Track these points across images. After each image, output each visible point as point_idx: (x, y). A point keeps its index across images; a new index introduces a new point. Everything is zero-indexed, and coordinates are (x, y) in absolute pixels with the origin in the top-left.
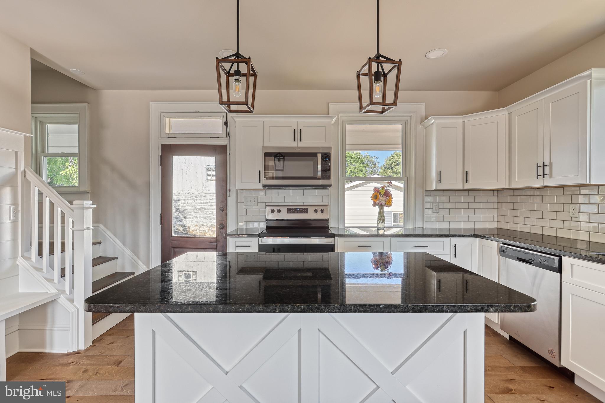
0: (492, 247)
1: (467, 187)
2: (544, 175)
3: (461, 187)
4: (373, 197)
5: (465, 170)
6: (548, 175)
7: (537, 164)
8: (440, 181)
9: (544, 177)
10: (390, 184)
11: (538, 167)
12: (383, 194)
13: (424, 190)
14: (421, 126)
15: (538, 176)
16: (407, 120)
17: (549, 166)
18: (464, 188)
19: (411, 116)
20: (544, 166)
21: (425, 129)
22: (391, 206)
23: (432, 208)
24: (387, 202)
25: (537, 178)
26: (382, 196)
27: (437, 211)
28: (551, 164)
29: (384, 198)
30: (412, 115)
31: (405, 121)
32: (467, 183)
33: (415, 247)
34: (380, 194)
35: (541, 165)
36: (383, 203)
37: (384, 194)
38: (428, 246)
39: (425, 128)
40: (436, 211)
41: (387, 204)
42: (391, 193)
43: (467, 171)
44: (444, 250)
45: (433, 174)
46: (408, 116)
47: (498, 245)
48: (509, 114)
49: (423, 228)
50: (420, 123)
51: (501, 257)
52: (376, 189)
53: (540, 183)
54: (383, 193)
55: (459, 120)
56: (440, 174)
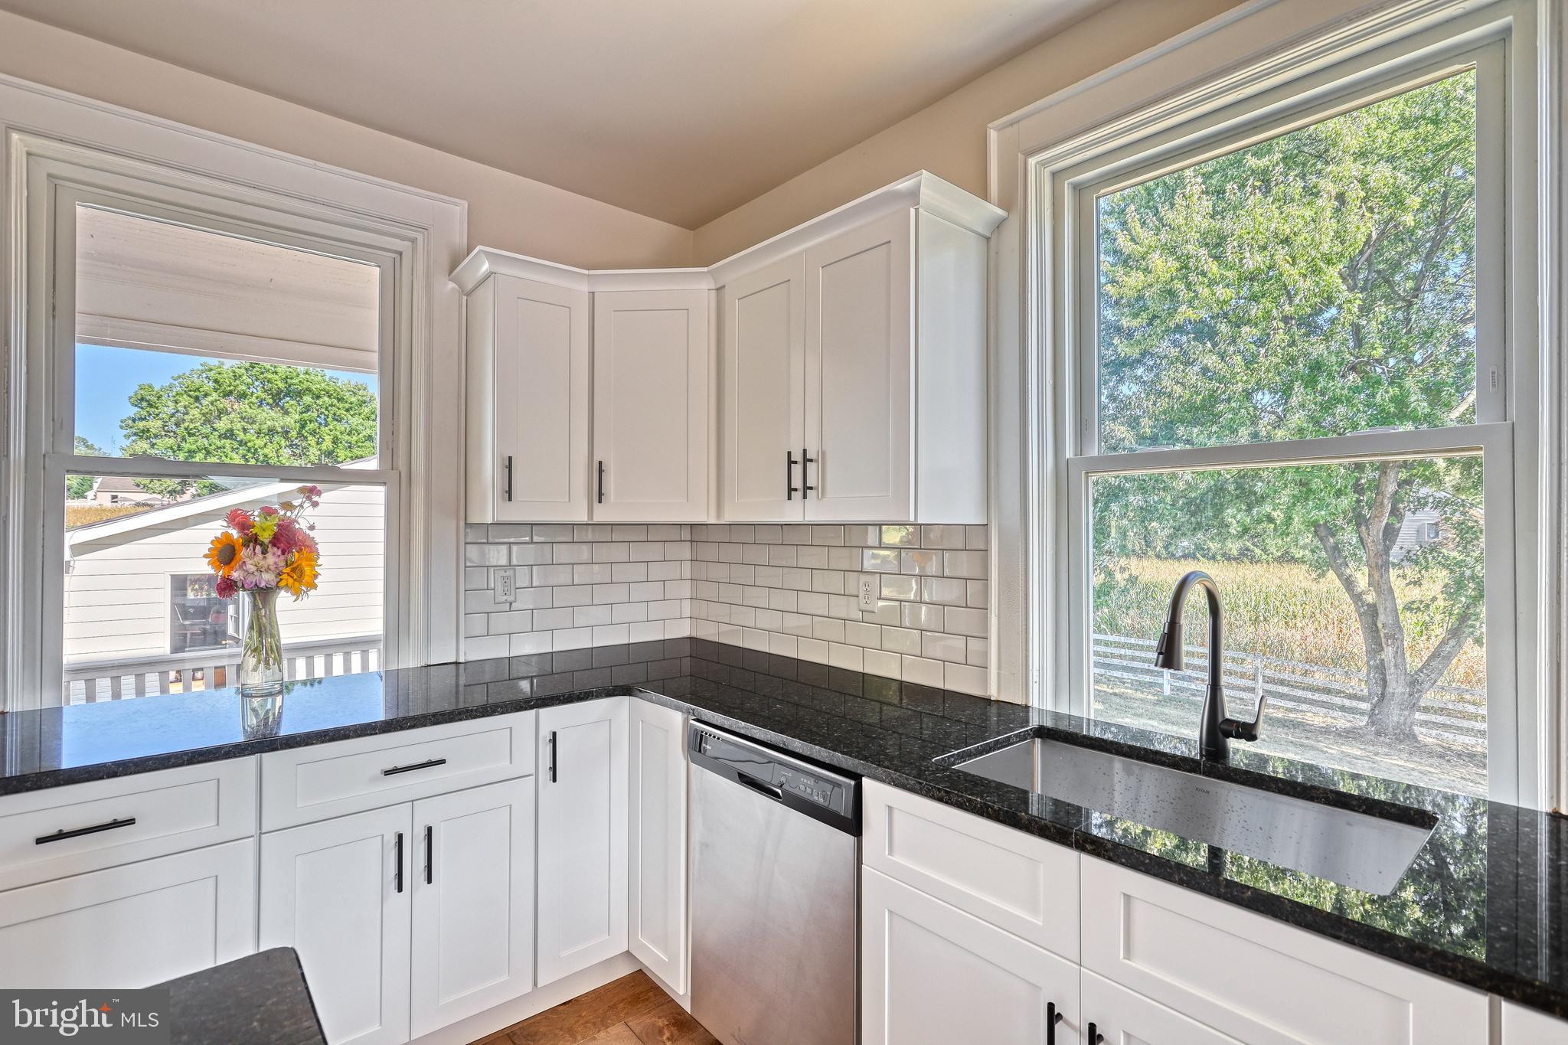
0: (668, 731)
1: (602, 515)
2: (806, 488)
3: (583, 518)
4: (215, 552)
5: (596, 459)
6: (815, 488)
7: (789, 453)
8: (510, 492)
9: (805, 497)
10: (309, 498)
11: (791, 462)
12: (266, 541)
13: (462, 523)
14: (451, 285)
15: (791, 490)
16: (401, 254)
17: (817, 461)
18: (592, 519)
19: (414, 241)
20: (806, 460)
21: (465, 298)
22: (312, 592)
23: (492, 585)
24: (285, 576)
25: (789, 498)
26: (258, 548)
27: (511, 598)
28: (823, 453)
29: (273, 558)
30: (420, 237)
31: (395, 255)
32: (600, 501)
33: (387, 773)
34: (254, 540)
35: (797, 456)
36: (267, 578)
37: (275, 541)
38: (443, 762)
39: (468, 294)
40: (506, 597)
41: (282, 583)
42: (312, 534)
43: (600, 463)
44: (511, 763)
45: (488, 469)
46: (403, 238)
47: (686, 722)
48: (717, 289)
49: (457, 663)
50: (447, 273)
51: (693, 766)
52: (238, 518)
53: (794, 512)
54: (266, 537)
55: (577, 286)
56: (510, 467)
